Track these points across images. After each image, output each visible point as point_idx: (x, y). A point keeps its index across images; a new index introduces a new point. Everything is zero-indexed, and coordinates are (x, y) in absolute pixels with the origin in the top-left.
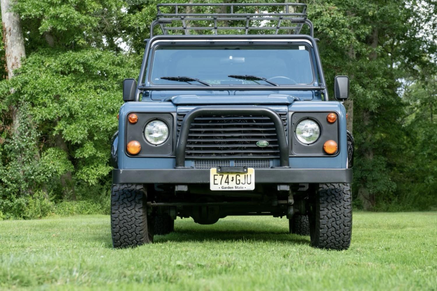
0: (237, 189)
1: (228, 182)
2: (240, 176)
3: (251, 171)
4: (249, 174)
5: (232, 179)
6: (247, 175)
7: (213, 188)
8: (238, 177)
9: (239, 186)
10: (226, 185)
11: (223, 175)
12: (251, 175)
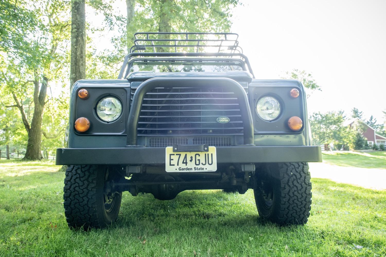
0: (196, 171)
1: (186, 163)
2: (199, 156)
3: (213, 150)
4: (210, 153)
5: (190, 159)
6: (208, 154)
7: (169, 169)
8: (198, 157)
9: (199, 167)
10: (184, 166)
11: (180, 155)
12: (212, 154)
